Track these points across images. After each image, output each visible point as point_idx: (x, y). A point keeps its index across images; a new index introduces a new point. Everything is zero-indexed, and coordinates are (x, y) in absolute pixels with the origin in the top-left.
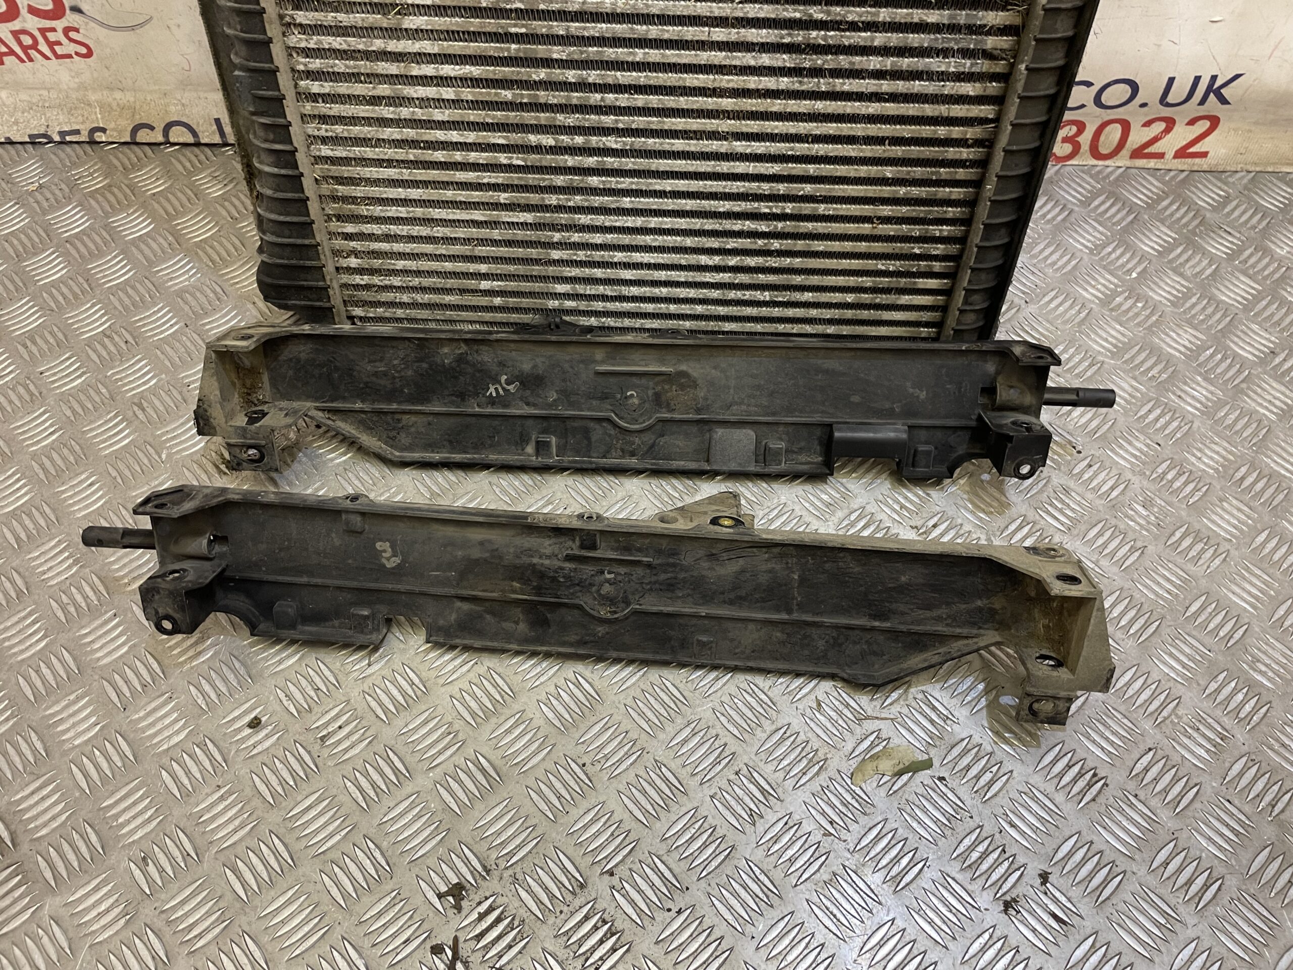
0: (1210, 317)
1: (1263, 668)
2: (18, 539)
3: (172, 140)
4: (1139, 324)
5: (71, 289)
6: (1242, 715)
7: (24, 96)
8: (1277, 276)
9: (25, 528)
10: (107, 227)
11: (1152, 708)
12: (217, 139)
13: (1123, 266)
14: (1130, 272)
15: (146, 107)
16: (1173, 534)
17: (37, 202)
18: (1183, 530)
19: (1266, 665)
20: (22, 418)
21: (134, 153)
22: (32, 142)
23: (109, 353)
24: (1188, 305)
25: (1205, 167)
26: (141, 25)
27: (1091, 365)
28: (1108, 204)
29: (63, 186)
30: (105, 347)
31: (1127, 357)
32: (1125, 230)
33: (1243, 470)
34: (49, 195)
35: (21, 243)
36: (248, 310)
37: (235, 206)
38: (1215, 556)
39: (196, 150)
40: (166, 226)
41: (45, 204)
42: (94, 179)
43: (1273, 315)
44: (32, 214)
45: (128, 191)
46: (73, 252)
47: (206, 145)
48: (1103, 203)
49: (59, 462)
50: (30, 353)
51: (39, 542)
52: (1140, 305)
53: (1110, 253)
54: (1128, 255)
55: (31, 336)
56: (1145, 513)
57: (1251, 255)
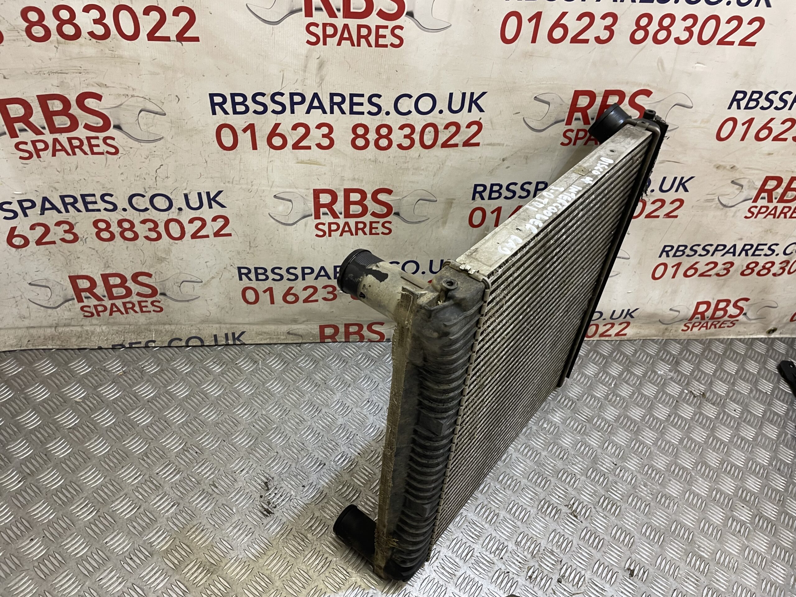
1: (703, 550)
2: (173, 563)
3: (190, 344)
5: (158, 427)
6: (701, 570)
7: (115, 328)
8: (662, 383)
9: (176, 558)
10: (167, 392)
11: (671, 573)
12: (213, 343)
14: (611, 384)
16: (657, 497)
17: (125, 381)
18: (660, 494)
19: (704, 548)
20: (155, 499)
21: (170, 352)
22: (114, 348)
23: (189, 459)
24: (635, 397)
25: (626, 339)
26: (192, 300)
27: (609, 426)
30: (187, 457)
32: (604, 366)
33: (673, 467)
34: (131, 377)
35: (123, 404)
37: (229, 376)
38: (674, 505)
40: (198, 389)
42: (152, 367)
43: (665, 400)
45: (173, 372)
47: (207, 346)
49: (183, 520)
50: (147, 463)
51: (186, 564)
52: (618, 399)
53: (602, 377)
56: (645, 489)
57: (651, 374)
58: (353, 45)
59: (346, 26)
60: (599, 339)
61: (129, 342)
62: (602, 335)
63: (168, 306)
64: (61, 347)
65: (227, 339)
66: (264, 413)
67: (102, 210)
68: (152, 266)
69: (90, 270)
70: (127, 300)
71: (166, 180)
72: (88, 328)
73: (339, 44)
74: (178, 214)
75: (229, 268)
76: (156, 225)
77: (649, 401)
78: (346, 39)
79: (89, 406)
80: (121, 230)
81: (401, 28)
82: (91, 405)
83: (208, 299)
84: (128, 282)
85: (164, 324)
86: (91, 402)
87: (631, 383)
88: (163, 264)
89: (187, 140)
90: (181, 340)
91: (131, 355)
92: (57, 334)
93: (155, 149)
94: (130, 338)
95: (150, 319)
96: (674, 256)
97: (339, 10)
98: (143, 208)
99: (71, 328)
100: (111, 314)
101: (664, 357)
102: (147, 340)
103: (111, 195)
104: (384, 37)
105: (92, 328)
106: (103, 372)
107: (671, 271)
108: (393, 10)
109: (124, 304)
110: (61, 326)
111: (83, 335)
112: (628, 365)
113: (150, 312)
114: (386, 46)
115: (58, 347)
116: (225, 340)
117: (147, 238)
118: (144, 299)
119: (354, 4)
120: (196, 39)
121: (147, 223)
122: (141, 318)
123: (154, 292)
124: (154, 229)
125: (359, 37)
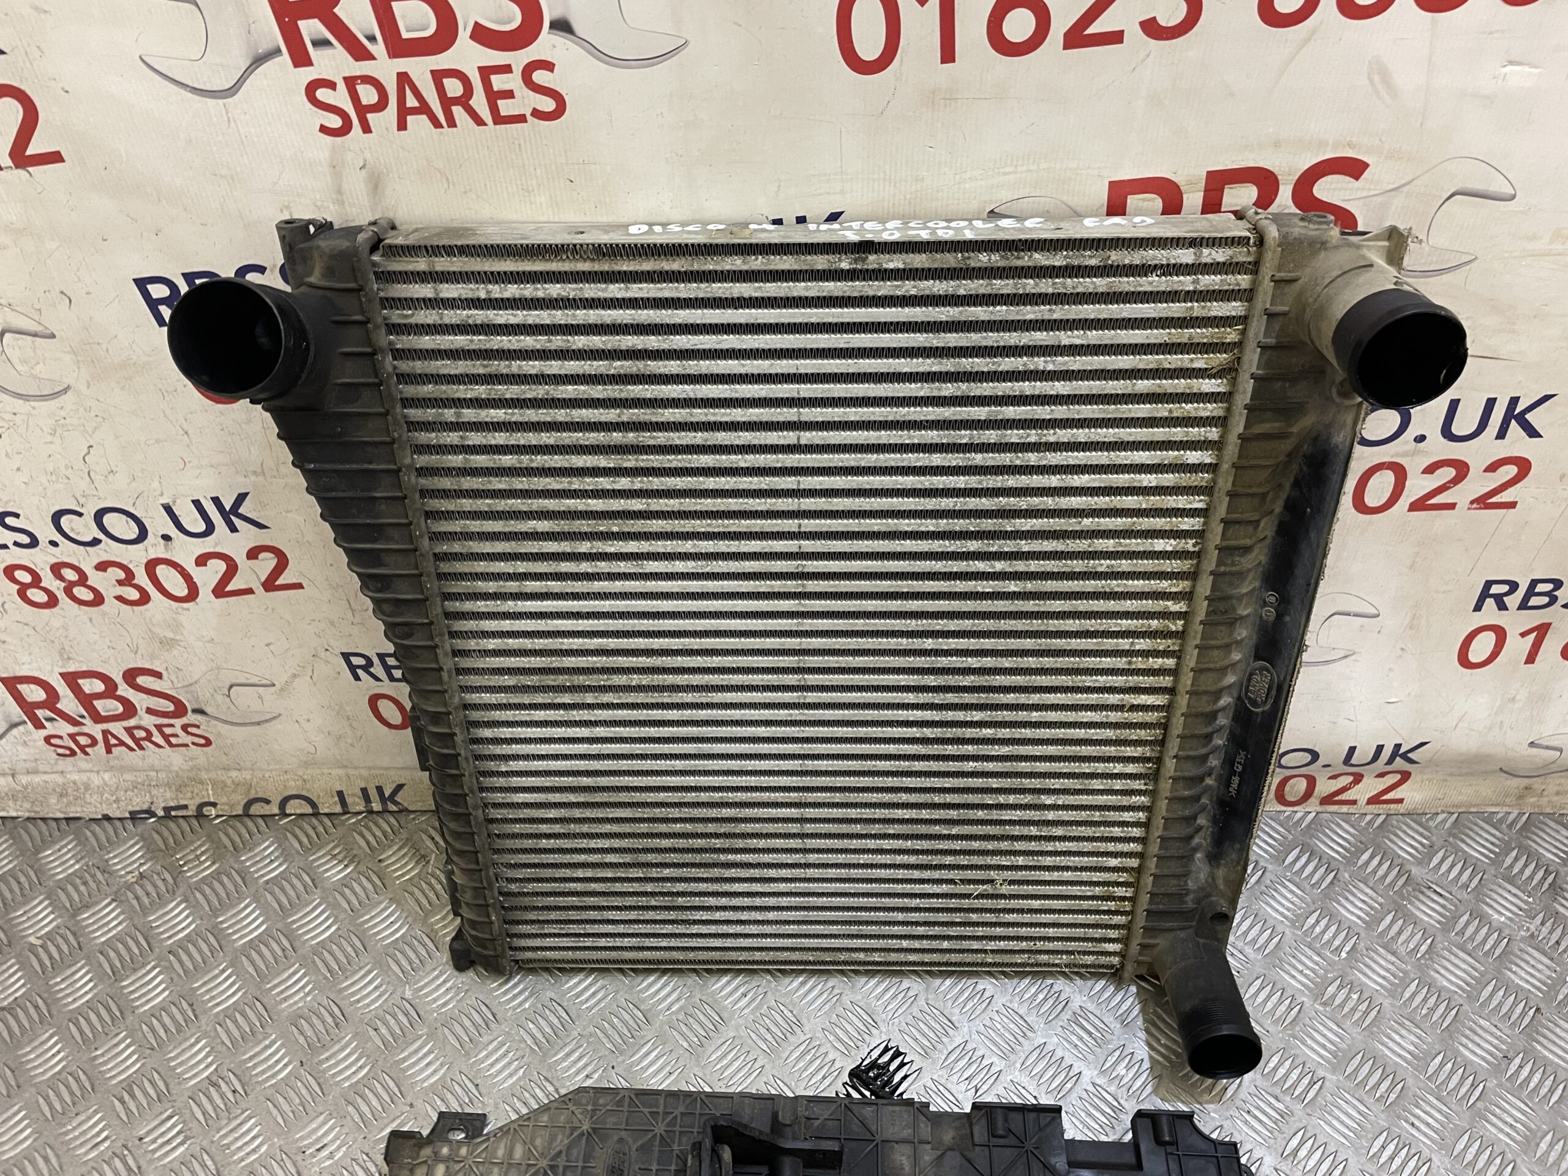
0: (1433, 1010)
3: (288, 812)
4: (1356, 1023)
5: (172, 1017)
7: (128, 777)
8: (1498, 952)
13: (1330, 942)
14: (1338, 950)
15: (264, 784)
17: (137, 898)
22: (134, 817)
23: (215, 1107)
24: (1407, 995)
26: (267, 721)
27: (1312, 1083)
28: (1303, 860)
29: (167, 876)
31: (1349, 1070)
34: (150, 888)
36: (370, 1038)
39: (314, 821)
41: (146, 900)
43: (1500, 1004)
44: (130, 914)
46: (177, 966)
47: (326, 814)
48: (1298, 858)
52: (1355, 997)
53: (1314, 926)
54: (1333, 928)
55: (129, 1086)
57: (1468, 923)
58: (437, 124)
59: (403, 79)
60: (1319, 809)
61: (163, 805)
62: (1327, 800)
63: (219, 734)
64: (32, 815)
65: (367, 798)
66: (408, 994)
67: (10, 545)
68: (153, 657)
69: (35, 665)
70: (132, 722)
71: (111, 477)
72: (75, 777)
73: (402, 126)
74: (166, 546)
75: (323, 654)
76: (130, 575)
77: (1449, 1009)
78: (414, 111)
79: (51, 957)
80: (63, 585)
81: (548, 66)
82: (56, 955)
83: (300, 719)
84: (120, 688)
85: (226, 769)
86: (58, 947)
87: (1402, 950)
88: (175, 652)
89: (123, 389)
90: (268, 802)
91: (166, 833)
92: (19, 788)
93: (62, 413)
94: (162, 799)
95: (192, 759)
96: (1524, 606)
97: (372, 39)
98: (88, 539)
99: (45, 777)
100: (109, 751)
101: (1516, 870)
102: (198, 801)
103: (17, 516)
104: (509, 94)
105: (84, 777)
106: (99, 875)
107: (1517, 646)
108: (510, 22)
109: (129, 730)
110: (22, 774)
111: (70, 790)
112: (1399, 893)
113: (186, 745)
114: (521, 119)
115: (27, 815)
116: (363, 803)
117: (120, 598)
118: (166, 721)
119: (403, 17)
120: (55, 157)
121: (110, 570)
122: (176, 759)
123: (180, 709)
124: (129, 580)
125: (447, 102)
